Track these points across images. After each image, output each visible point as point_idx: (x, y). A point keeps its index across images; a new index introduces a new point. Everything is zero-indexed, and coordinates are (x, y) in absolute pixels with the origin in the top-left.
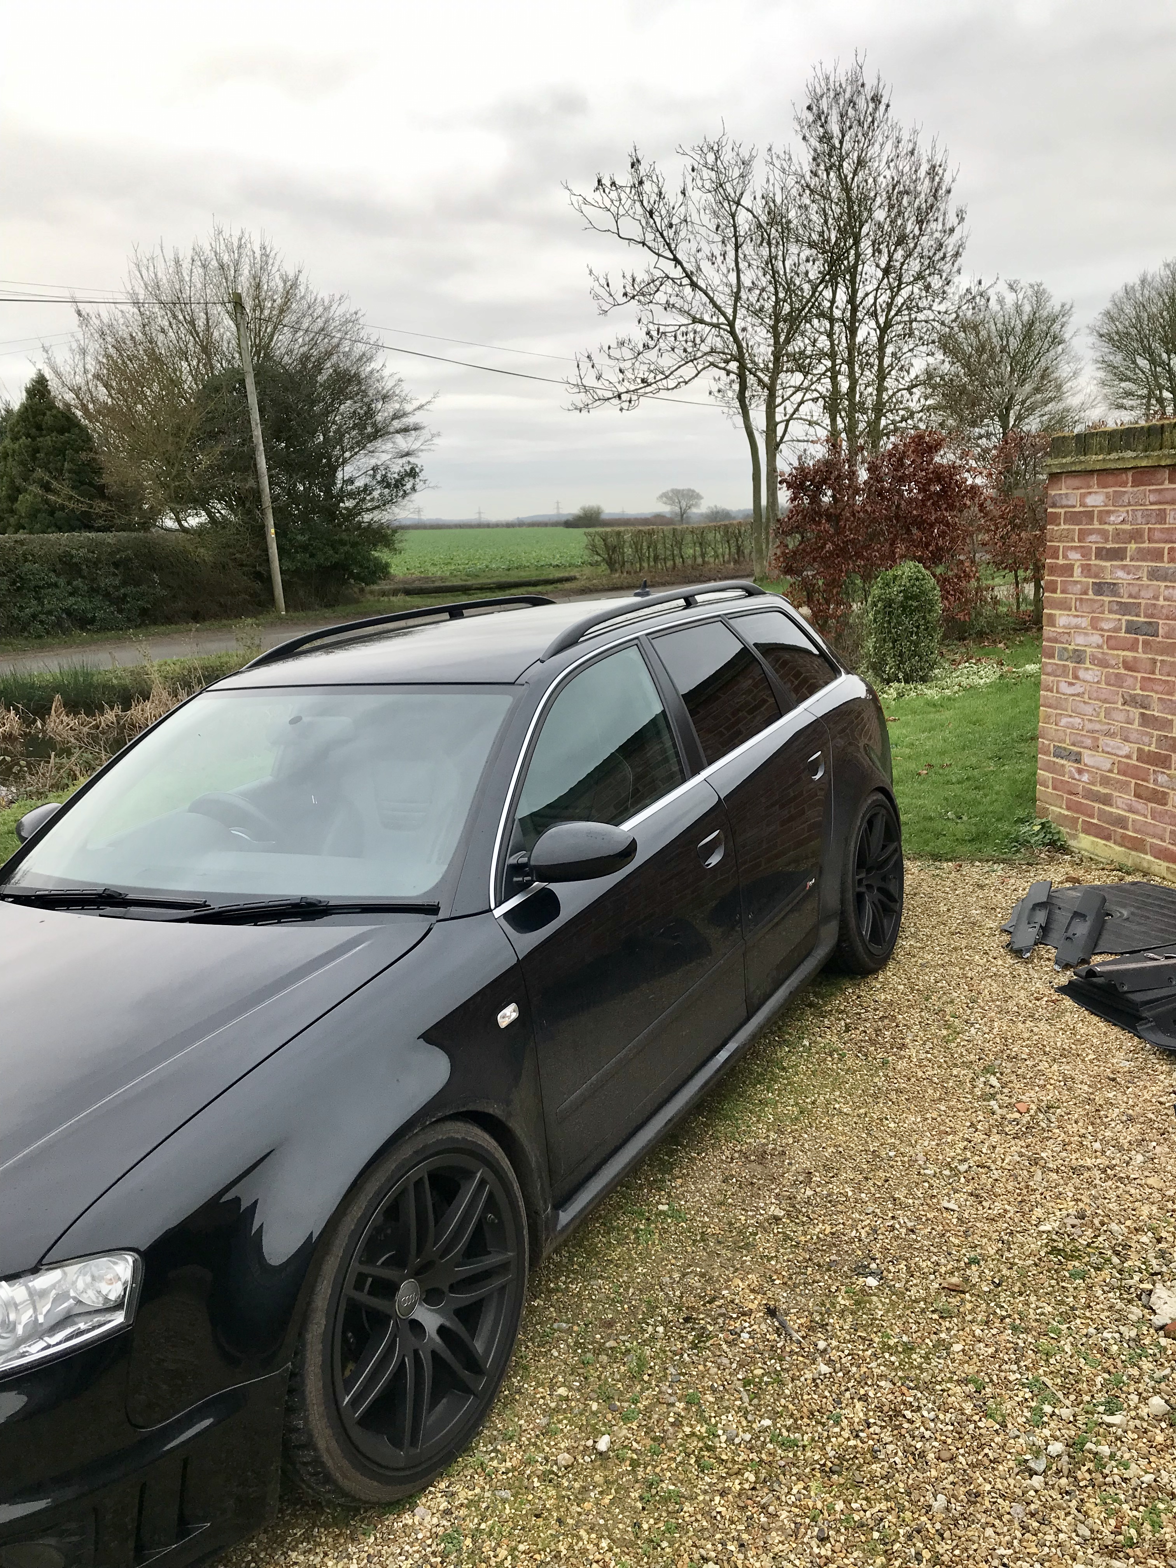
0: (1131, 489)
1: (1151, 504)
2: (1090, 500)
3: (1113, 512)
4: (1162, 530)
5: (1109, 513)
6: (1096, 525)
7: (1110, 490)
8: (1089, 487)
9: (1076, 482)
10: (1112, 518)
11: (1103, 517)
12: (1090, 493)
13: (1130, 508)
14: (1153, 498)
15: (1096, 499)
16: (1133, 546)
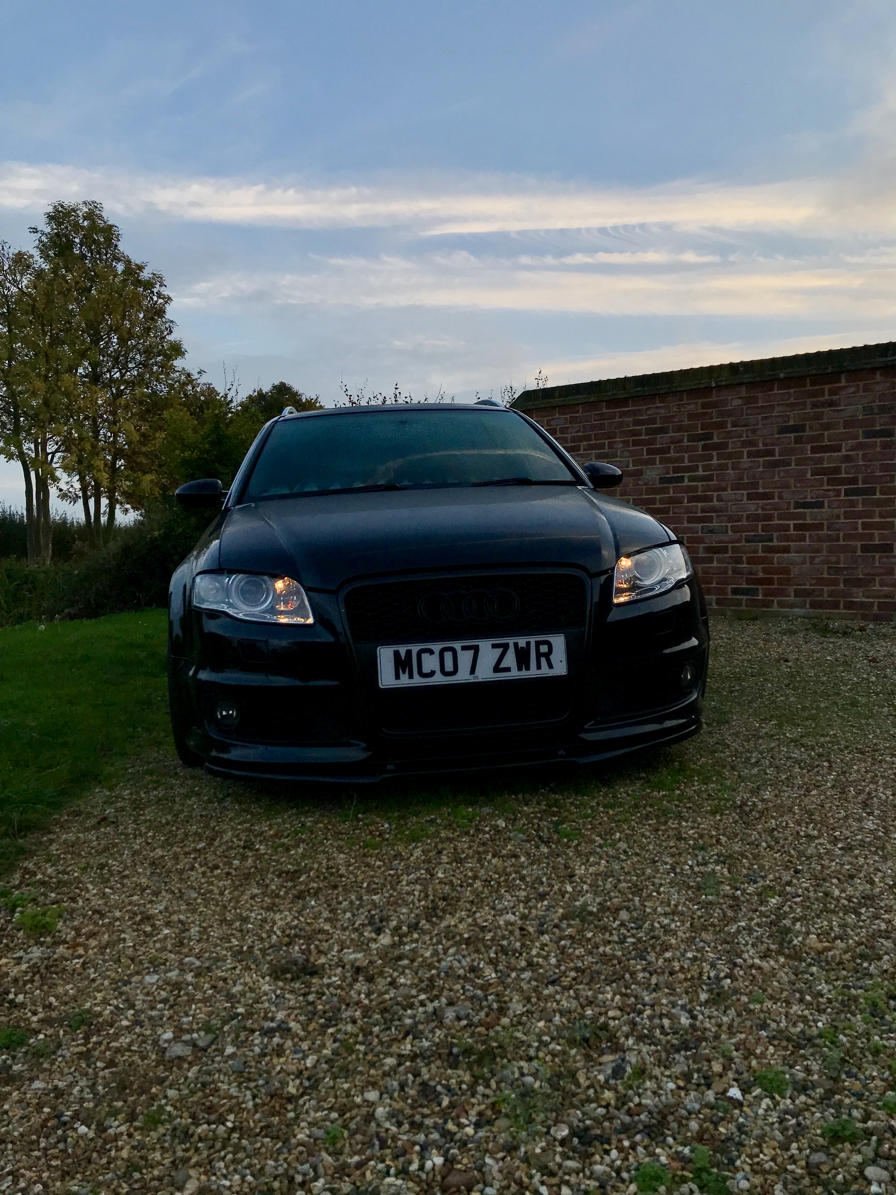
0: (582, 414)
1: (595, 421)
4: (603, 433)
14: (596, 417)
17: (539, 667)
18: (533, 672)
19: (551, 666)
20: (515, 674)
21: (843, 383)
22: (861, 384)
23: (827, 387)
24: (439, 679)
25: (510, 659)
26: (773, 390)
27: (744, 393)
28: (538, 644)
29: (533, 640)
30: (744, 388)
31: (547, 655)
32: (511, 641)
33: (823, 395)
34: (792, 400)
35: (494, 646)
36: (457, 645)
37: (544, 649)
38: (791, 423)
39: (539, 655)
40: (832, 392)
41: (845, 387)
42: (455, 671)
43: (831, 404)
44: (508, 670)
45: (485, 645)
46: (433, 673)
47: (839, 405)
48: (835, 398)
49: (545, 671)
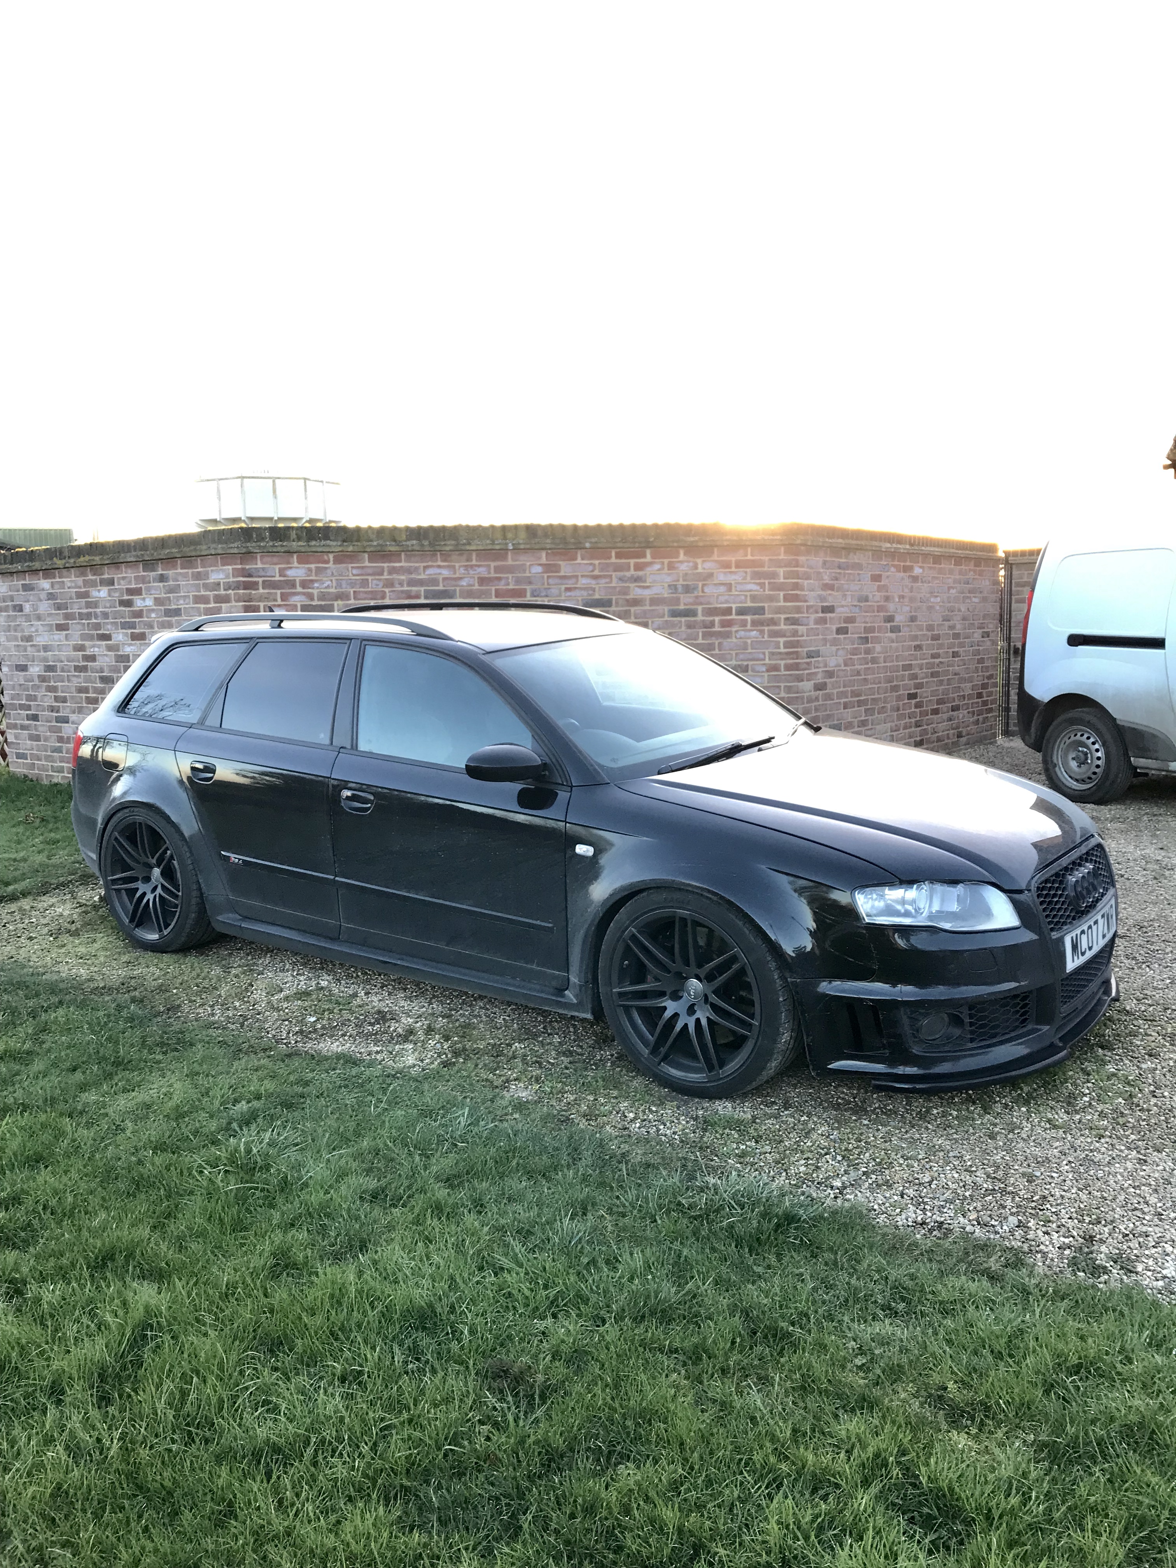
0: (334, 566)
1: (354, 575)
2: (290, 573)
3: (316, 581)
4: (366, 592)
5: (312, 581)
6: (299, 589)
7: (313, 566)
8: (289, 563)
9: (275, 560)
10: (316, 585)
11: (305, 584)
12: (291, 568)
13: (334, 579)
14: (355, 572)
15: (297, 572)
16: (340, 602)
21: (649, 558)
22: (666, 561)
23: (632, 562)
26: (576, 559)
27: (544, 560)
30: (544, 554)
33: (629, 569)
34: (596, 573)
38: (597, 596)
40: (638, 567)
41: (651, 564)
43: (637, 579)
47: (645, 581)
48: (640, 573)
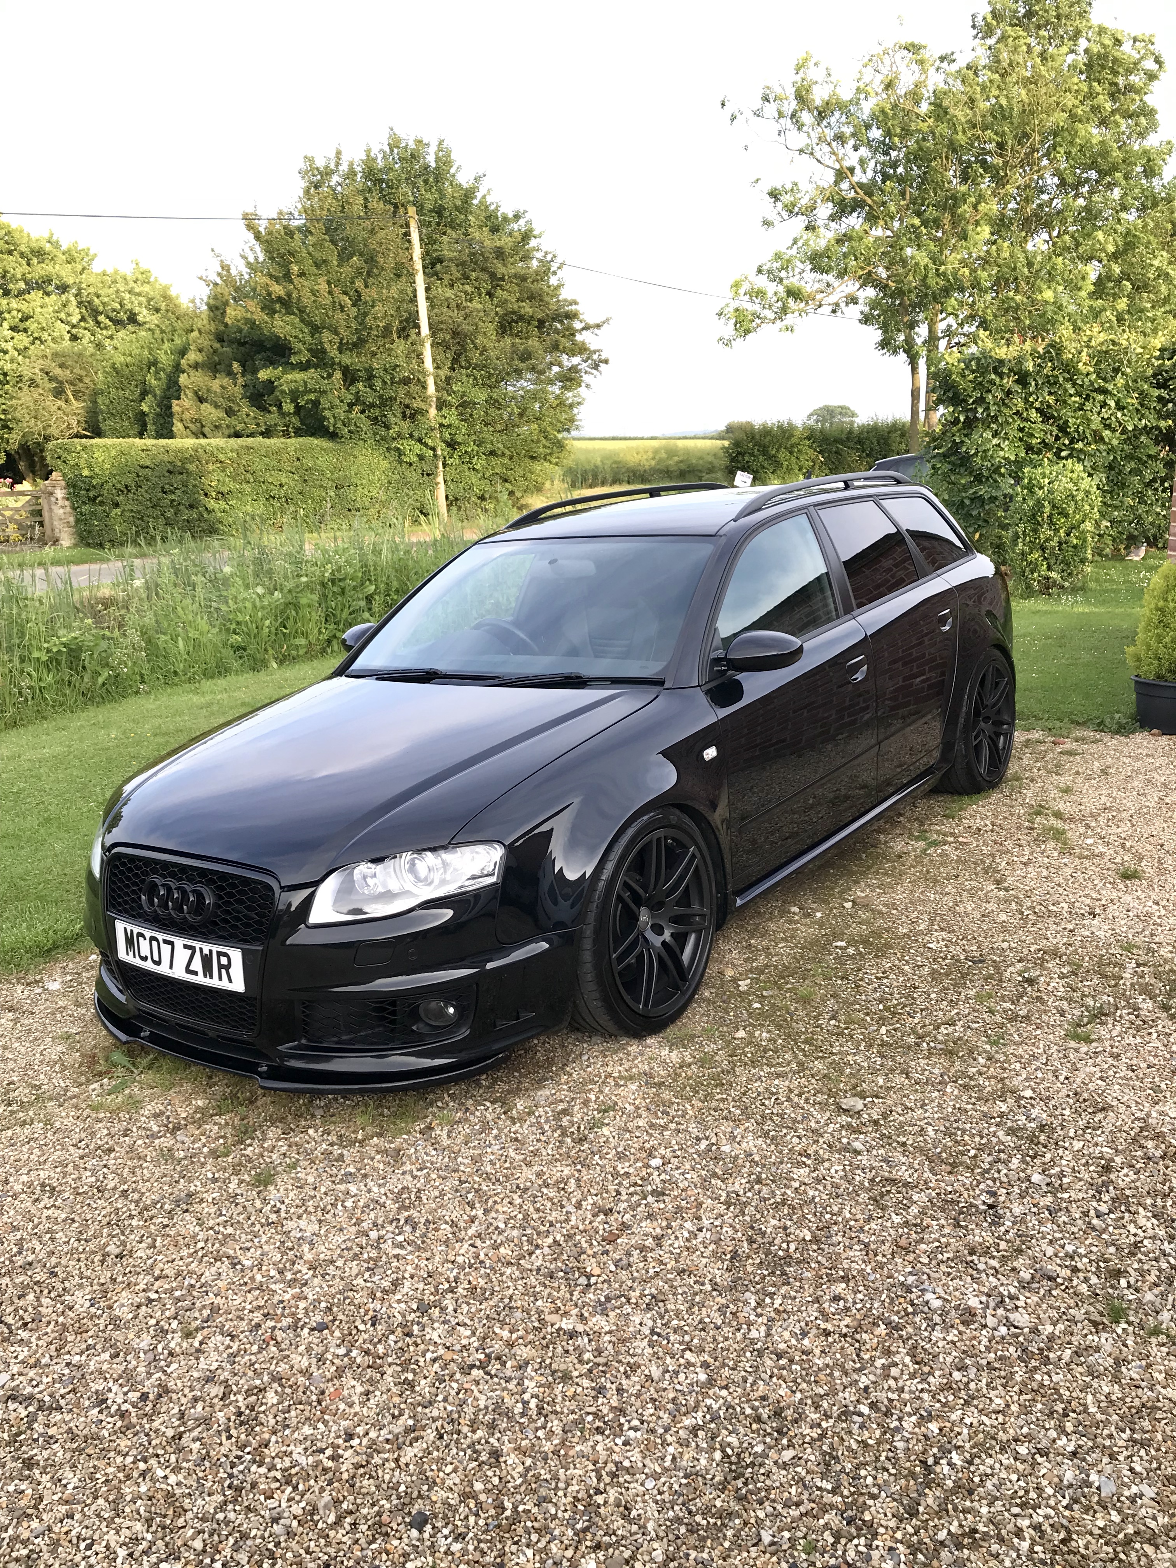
17: (220, 978)
18: (214, 982)
19: (230, 981)
20: (200, 979)
24: (149, 965)
25: (197, 965)
28: (219, 954)
29: (215, 949)
31: (228, 967)
32: (197, 945)
35: (186, 947)
36: (160, 937)
37: (224, 961)
39: (221, 967)
42: (158, 963)
44: (195, 973)
45: (179, 942)
46: (145, 959)
49: (224, 984)
